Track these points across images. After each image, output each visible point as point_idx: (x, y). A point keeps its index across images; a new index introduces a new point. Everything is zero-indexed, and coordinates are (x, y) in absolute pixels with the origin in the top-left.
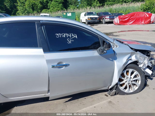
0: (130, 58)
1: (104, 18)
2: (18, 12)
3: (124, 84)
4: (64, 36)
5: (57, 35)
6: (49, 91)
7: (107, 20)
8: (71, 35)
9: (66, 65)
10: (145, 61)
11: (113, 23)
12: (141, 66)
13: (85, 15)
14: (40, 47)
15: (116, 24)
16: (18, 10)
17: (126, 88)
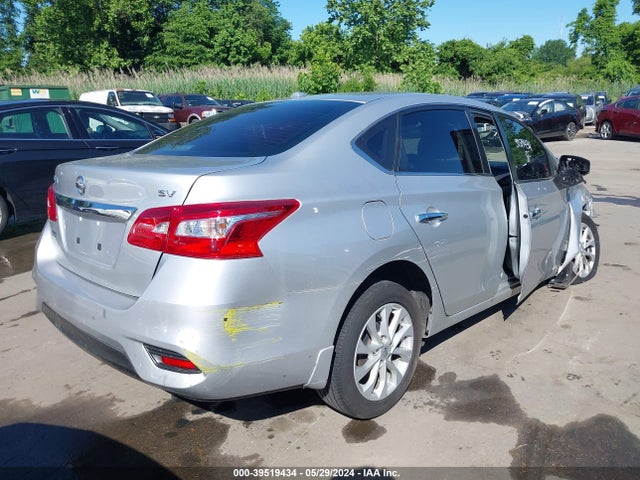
1: (196, 118)
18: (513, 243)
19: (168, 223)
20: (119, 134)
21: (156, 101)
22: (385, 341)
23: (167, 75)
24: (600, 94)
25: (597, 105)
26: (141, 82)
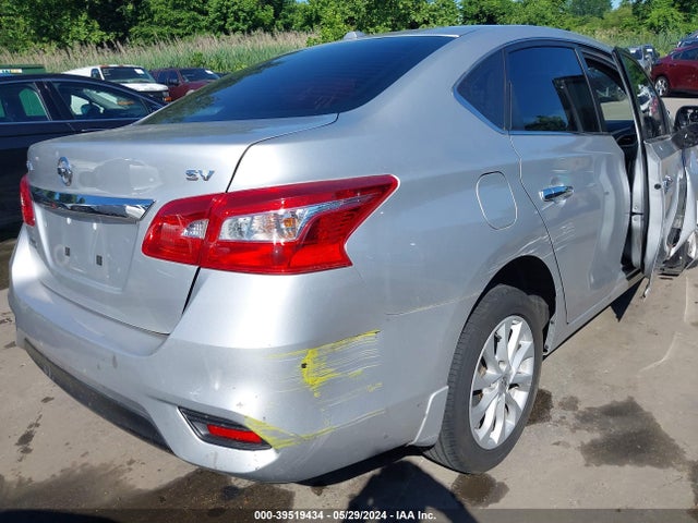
18: (637, 223)
19: (205, 223)
20: (109, 113)
21: (148, 78)
22: (503, 367)
23: (157, 48)
24: (648, 47)
25: (646, 59)
26: (127, 56)
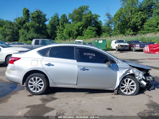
0: (129, 71)
1: (134, 46)
2: (57, 37)
3: (124, 88)
4: (88, 55)
5: (85, 54)
6: (77, 84)
7: (137, 48)
8: (92, 54)
9: (88, 70)
10: (139, 75)
11: (143, 51)
12: (137, 78)
13: (116, 43)
14: (75, 59)
15: (146, 52)
16: (57, 36)
17: (125, 91)
21: (126, 42)
